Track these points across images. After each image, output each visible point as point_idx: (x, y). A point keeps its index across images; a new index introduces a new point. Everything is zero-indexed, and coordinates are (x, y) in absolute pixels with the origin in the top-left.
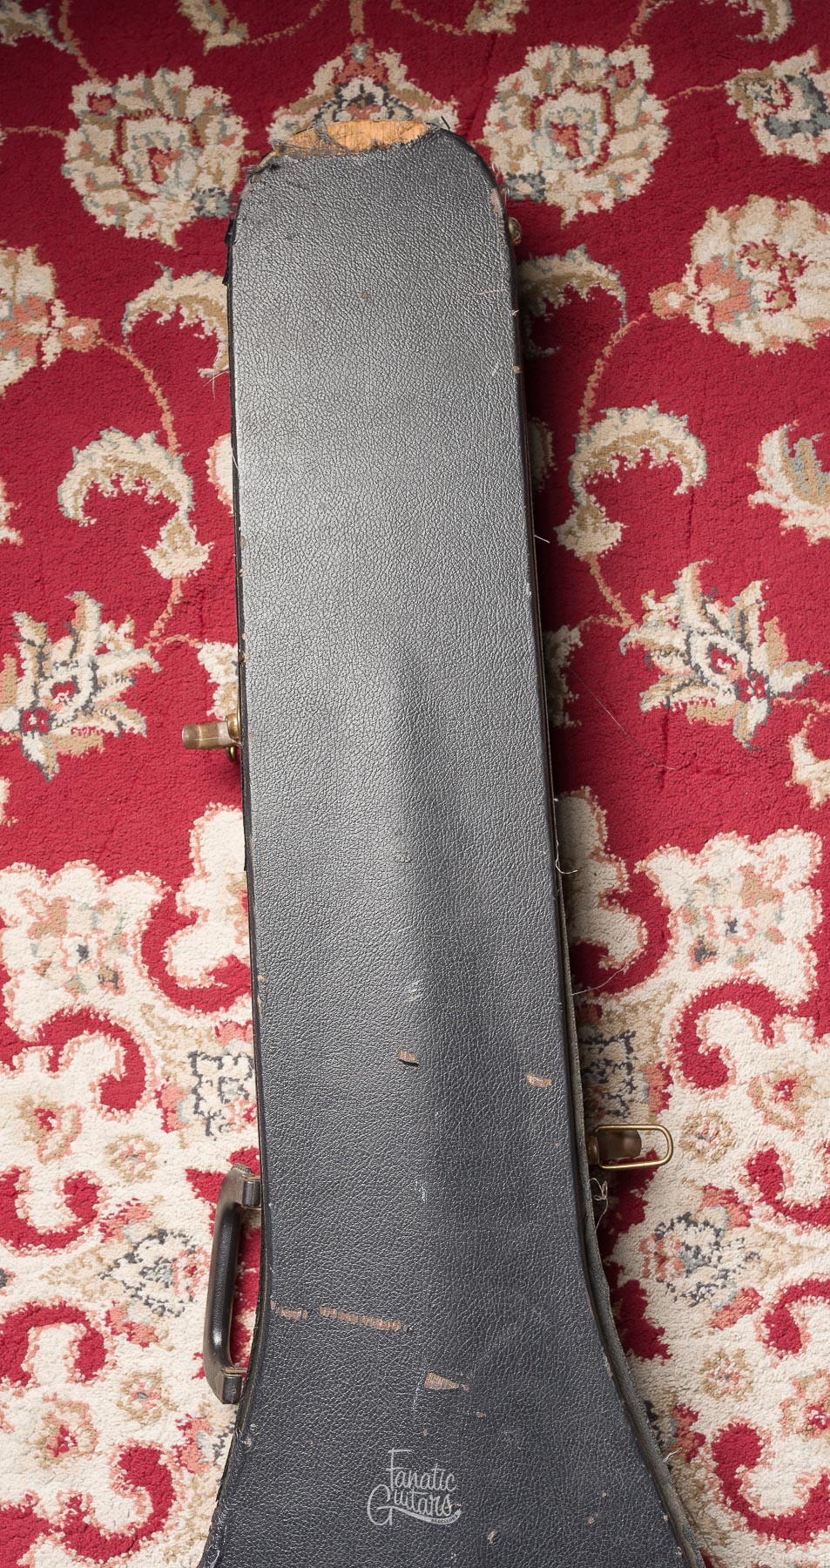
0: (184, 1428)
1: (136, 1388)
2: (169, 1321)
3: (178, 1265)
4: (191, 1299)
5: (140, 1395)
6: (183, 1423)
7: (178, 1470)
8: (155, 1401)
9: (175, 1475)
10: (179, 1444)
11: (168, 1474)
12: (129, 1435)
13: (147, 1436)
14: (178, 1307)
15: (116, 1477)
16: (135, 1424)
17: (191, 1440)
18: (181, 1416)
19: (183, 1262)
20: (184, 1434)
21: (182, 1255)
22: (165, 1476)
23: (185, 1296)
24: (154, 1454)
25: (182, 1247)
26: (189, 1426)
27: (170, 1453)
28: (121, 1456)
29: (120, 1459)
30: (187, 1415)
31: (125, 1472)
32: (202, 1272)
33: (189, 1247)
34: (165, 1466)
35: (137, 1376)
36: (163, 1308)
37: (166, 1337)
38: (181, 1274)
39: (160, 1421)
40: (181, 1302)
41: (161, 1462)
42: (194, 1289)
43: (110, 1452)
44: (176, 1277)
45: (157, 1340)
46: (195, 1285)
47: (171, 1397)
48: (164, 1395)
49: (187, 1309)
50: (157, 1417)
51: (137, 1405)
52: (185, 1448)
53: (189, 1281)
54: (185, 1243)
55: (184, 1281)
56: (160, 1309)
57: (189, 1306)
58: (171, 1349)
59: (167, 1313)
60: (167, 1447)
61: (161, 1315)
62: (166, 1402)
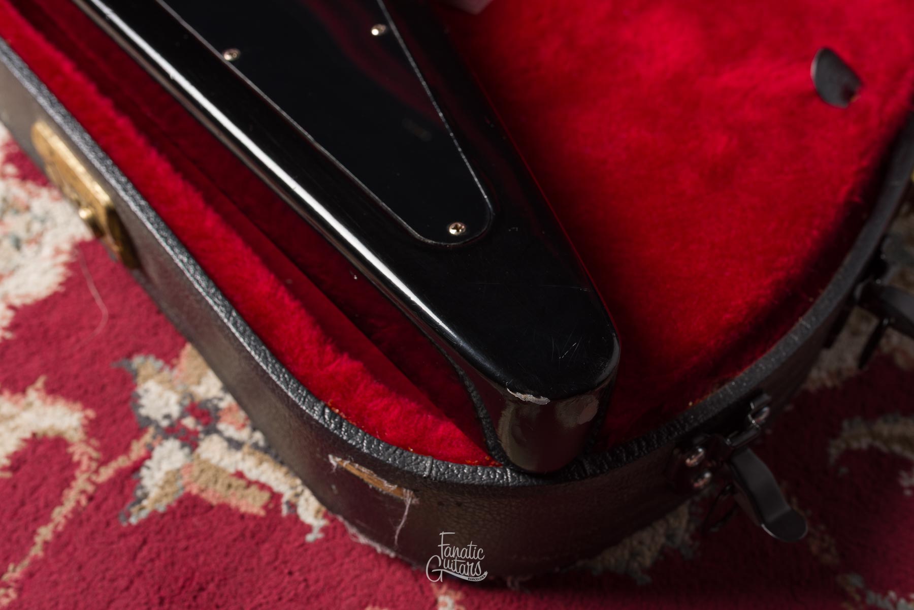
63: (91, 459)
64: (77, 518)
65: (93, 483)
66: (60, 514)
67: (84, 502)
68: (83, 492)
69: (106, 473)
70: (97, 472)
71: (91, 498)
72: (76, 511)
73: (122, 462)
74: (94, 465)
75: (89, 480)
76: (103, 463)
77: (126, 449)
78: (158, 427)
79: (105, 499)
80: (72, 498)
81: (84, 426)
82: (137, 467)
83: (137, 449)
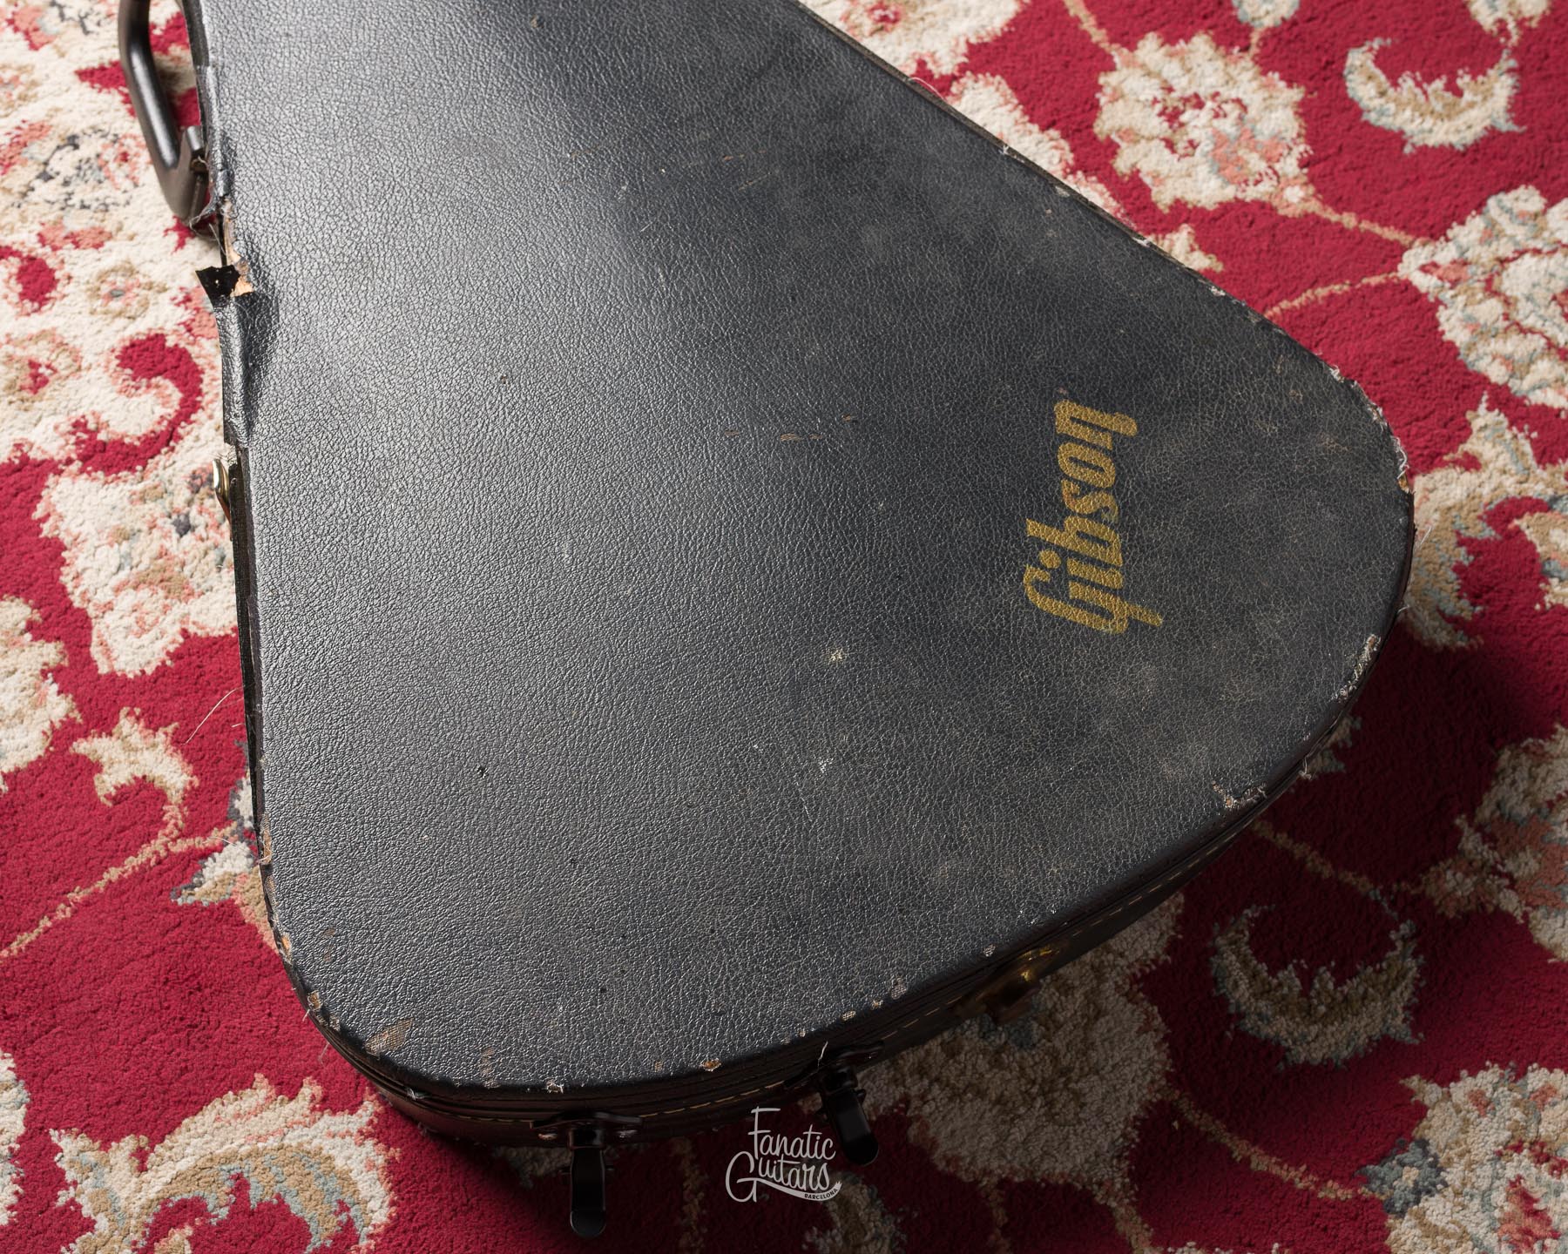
0: (184, 302)
1: (105, 289)
2: (116, 215)
3: (105, 157)
4: (136, 185)
5: (113, 295)
6: (181, 297)
7: (193, 343)
8: (135, 290)
9: (193, 351)
10: (183, 319)
11: (184, 352)
12: (119, 337)
13: (140, 328)
14: (122, 198)
15: (120, 381)
16: (121, 322)
17: (197, 310)
18: (174, 292)
19: (110, 154)
20: (186, 308)
21: (105, 147)
22: (181, 355)
23: (127, 184)
24: (158, 339)
25: (102, 141)
26: (188, 299)
27: (175, 331)
28: (117, 357)
29: (117, 362)
30: (182, 289)
31: (128, 371)
32: (137, 155)
33: (111, 137)
34: (176, 345)
35: (102, 277)
36: (106, 205)
37: (120, 229)
38: (112, 166)
39: (151, 307)
40: (125, 192)
41: (170, 343)
42: (136, 173)
43: (102, 360)
44: (108, 170)
45: (110, 237)
46: (134, 169)
47: (153, 279)
48: (143, 280)
49: (135, 195)
50: (145, 306)
51: (116, 305)
52: (193, 320)
53: (126, 167)
54: (104, 136)
55: (119, 172)
56: (102, 207)
57: (135, 192)
58: (131, 238)
59: (111, 208)
60: (169, 327)
61: (107, 211)
62: (150, 286)
63: (176, 825)
64: (142, 874)
65: (168, 850)
66: (132, 863)
67: (152, 863)
68: (156, 853)
69: (180, 847)
70: (174, 840)
71: (159, 862)
72: (143, 868)
73: (199, 843)
74: (176, 832)
75: (166, 845)
76: (184, 835)
77: (206, 834)
78: (241, 825)
79: (169, 869)
80: (147, 853)
81: (185, 790)
82: (206, 854)
83: (215, 837)
